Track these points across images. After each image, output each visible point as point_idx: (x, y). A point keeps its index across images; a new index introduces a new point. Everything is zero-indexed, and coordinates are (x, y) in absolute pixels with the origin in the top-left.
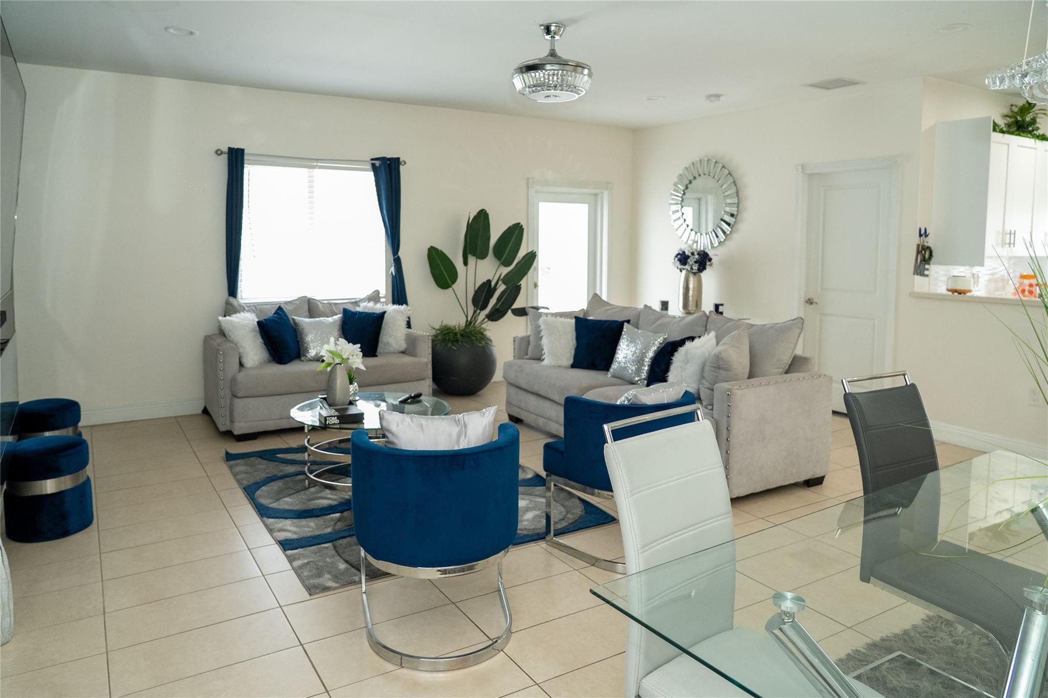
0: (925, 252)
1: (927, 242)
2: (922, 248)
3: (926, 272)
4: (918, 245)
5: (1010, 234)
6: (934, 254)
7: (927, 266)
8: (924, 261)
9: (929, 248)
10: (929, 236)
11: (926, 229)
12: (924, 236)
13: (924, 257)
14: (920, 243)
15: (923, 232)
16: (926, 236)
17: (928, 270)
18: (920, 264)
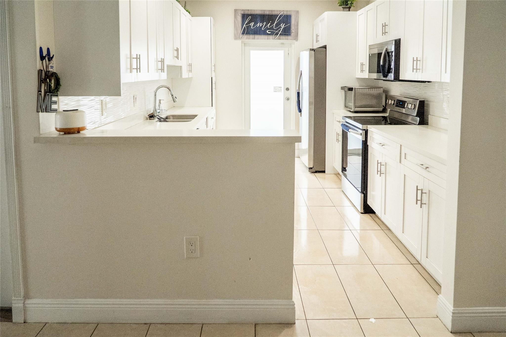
0: (50, 81)
1: (52, 67)
2: (46, 74)
3: (54, 107)
4: (40, 71)
5: (137, 58)
6: (62, 82)
7: (54, 99)
8: (50, 92)
9: (54, 75)
10: (54, 59)
11: (48, 49)
12: (47, 58)
13: (50, 86)
14: (42, 69)
15: (45, 53)
16: (50, 59)
17: (55, 103)
18: (45, 95)
